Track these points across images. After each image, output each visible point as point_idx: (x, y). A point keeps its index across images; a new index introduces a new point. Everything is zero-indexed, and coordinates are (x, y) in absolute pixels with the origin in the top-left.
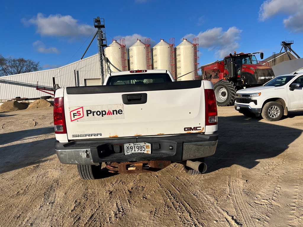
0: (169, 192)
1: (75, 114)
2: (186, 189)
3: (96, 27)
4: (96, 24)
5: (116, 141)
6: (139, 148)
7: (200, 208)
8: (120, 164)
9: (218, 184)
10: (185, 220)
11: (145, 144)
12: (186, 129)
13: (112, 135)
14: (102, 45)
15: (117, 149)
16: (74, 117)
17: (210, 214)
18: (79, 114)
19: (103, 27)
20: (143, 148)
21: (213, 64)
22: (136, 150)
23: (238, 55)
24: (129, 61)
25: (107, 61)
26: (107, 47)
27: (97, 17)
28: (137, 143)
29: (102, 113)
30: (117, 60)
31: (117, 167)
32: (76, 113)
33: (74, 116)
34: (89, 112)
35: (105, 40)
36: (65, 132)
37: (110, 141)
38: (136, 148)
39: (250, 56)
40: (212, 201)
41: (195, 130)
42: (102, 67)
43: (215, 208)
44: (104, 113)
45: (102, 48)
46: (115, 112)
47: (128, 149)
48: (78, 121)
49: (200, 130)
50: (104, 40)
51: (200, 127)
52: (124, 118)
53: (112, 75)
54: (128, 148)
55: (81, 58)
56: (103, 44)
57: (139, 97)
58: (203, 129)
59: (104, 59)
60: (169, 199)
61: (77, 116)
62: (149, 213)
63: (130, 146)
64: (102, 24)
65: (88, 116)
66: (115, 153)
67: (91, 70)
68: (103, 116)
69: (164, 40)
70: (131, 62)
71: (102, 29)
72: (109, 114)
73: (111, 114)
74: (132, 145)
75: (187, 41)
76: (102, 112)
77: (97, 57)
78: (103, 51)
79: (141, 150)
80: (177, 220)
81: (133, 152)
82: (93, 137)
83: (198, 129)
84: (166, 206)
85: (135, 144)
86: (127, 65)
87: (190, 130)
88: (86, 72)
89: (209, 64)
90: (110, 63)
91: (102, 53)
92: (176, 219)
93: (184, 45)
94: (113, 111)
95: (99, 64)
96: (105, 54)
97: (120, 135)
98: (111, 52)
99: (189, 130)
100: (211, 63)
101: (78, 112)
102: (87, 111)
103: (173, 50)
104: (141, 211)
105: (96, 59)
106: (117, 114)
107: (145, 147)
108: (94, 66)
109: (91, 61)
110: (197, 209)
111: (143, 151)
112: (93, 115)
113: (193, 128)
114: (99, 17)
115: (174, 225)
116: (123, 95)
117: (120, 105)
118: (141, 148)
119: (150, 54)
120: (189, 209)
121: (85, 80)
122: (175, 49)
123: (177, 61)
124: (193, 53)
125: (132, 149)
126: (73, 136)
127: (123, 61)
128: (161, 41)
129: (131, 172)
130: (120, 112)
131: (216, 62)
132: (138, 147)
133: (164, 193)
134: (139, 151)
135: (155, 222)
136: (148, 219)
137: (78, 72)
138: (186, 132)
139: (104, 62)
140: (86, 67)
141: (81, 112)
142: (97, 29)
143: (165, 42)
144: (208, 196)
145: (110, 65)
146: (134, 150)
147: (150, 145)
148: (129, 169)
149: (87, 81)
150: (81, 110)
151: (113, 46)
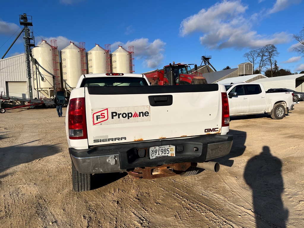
0: (177, 195)
1: (98, 117)
2: (190, 190)
3: (22, 24)
4: (22, 21)
5: (141, 146)
6: (164, 151)
7: (217, 207)
8: (144, 169)
9: (216, 183)
10: (213, 219)
11: (170, 146)
12: (206, 131)
13: (137, 139)
14: (29, 45)
15: (141, 153)
16: (97, 120)
17: (229, 211)
18: (103, 117)
19: (31, 24)
20: (167, 151)
21: (153, 72)
22: (160, 153)
23: (176, 65)
24: (61, 64)
25: (36, 62)
26: (35, 47)
27: (24, 14)
28: (163, 146)
29: (128, 116)
30: (47, 63)
31: (141, 173)
32: (100, 116)
33: (97, 118)
34: (114, 114)
35: (33, 39)
36: (85, 136)
37: (135, 146)
38: (160, 151)
39: (186, 67)
40: (222, 199)
41: (214, 131)
42: (29, 69)
43: (230, 204)
44: (130, 115)
45: (29, 48)
46: (141, 114)
47: (153, 153)
48: (101, 124)
49: (218, 131)
50: (31, 39)
51: (218, 128)
52: (150, 120)
53: (86, 77)
54: (153, 151)
55: (2, 57)
56: (30, 43)
57: (166, 99)
58: (220, 130)
59: (31, 60)
60: (183, 202)
61: (101, 119)
62: (174, 217)
63: (155, 149)
64: (29, 21)
65: (113, 118)
66: (140, 158)
67: (15, 71)
68: (128, 118)
69: (99, 45)
71: (29, 27)
72: (136, 117)
73: (138, 116)
74: (157, 148)
75: (122, 48)
76: (128, 114)
77: (22, 57)
78: (31, 51)
79: (165, 153)
80: (205, 220)
81: (157, 155)
82: (117, 142)
83: (216, 130)
84: (186, 209)
85: (160, 147)
86: (59, 68)
87: (210, 132)
88: (9, 73)
89: (149, 72)
90: (39, 65)
91: (29, 54)
92: (203, 219)
93: (120, 52)
94: (140, 113)
95: (25, 65)
96: (32, 55)
97: (145, 138)
98: (40, 52)
99: (208, 132)
100: (151, 71)
101: (102, 115)
102: (112, 113)
103: (109, 57)
104: (164, 217)
105: (20, 60)
106: (143, 116)
107: (169, 150)
108: (19, 68)
109: (14, 61)
110: (215, 207)
111: (166, 155)
112: (119, 117)
113: (212, 129)
114: (26, 14)
115: (207, 225)
116: (149, 97)
117: (147, 107)
118: (166, 150)
119: (85, 58)
120: (208, 208)
121: (7, 83)
122: (111, 56)
123: (113, 68)
124: (128, 61)
125: (156, 152)
126: (95, 141)
127: (55, 64)
128: (97, 46)
129: (156, 176)
130: (146, 114)
131: (156, 71)
132: (162, 150)
133: (173, 196)
134: (163, 155)
135: (186, 225)
136: (177, 224)
138: (206, 133)
139: (31, 63)
140: (8, 68)
141: (106, 115)
142: (23, 26)
143: (101, 47)
144: (216, 194)
145: (39, 67)
146: (158, 153)
147: (174, 147)
148: (153, 174)
149: (9, 84)
150: (105, 112)
151: (42, 47)
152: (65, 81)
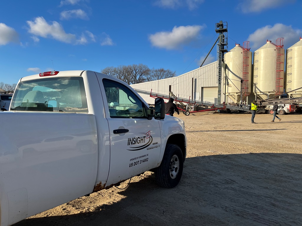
3: (217, 31)
14: (221, 51)
19: (226, 30)
24: (253, 66)
25: (226, 67)
26: (227, 52)
30: (237, 66)
35: (227, 45)
42: (220, 74)
45: (221, 54)
55: (201, 65)
56: (223, 49)
59: (223, 66)
67: (210, 77)
70: (255, 67)
71: (224, 33)
77: (216, 64)
78: (223, 57)
86: (249, 71)
88: (204, 80)
91: (222, 60)
95: (217, 70)
98: (231, 57)
109: (210, 68)
114: (222, 21)
127: (245, 67)
137: (196, 79)
139: (223, 69)
142: (219, 34)
145: (229, 71)
149: (204, 89)
151: (234, 51)
152: (255, 85)
